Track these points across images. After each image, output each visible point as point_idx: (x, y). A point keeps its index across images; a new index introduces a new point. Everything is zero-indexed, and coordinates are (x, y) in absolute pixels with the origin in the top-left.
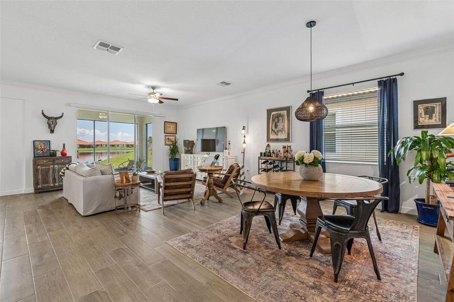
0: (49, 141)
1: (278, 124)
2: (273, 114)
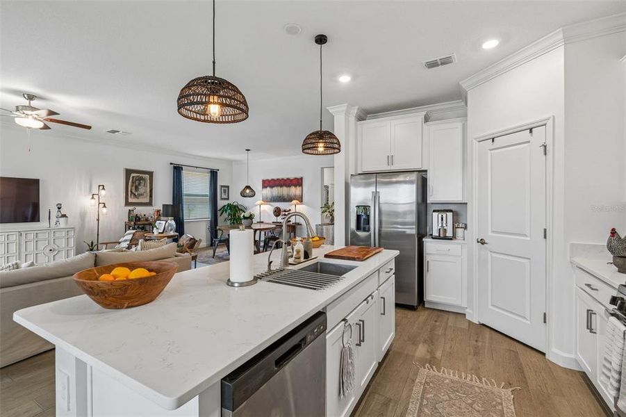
1: (139, 187)
2: (133, 175)
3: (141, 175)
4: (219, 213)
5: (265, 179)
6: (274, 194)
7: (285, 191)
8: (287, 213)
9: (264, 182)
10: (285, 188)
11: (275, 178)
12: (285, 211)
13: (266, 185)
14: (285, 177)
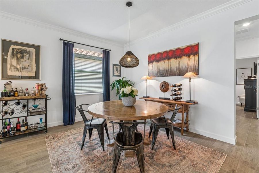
1: (22, 60)
2: (12, 47)
3: (24, 48)
4: (111, 87)
5: (151, 53)
6: (161, 68)
7: (173, 64)
8: (177, 89)
9: (150, 57)
10: (173, 60)
11: (162, 51)
12: (175, 86)
13: (152, 60)
14: (174, 48)
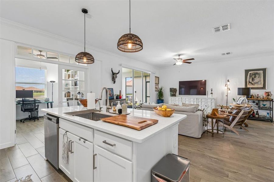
0: (113, 89)
1: (255, 79)
